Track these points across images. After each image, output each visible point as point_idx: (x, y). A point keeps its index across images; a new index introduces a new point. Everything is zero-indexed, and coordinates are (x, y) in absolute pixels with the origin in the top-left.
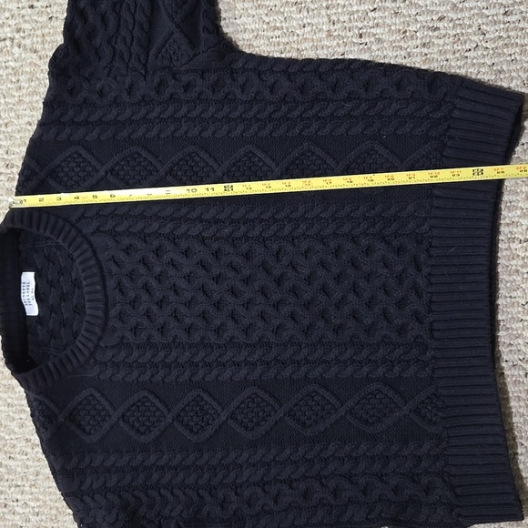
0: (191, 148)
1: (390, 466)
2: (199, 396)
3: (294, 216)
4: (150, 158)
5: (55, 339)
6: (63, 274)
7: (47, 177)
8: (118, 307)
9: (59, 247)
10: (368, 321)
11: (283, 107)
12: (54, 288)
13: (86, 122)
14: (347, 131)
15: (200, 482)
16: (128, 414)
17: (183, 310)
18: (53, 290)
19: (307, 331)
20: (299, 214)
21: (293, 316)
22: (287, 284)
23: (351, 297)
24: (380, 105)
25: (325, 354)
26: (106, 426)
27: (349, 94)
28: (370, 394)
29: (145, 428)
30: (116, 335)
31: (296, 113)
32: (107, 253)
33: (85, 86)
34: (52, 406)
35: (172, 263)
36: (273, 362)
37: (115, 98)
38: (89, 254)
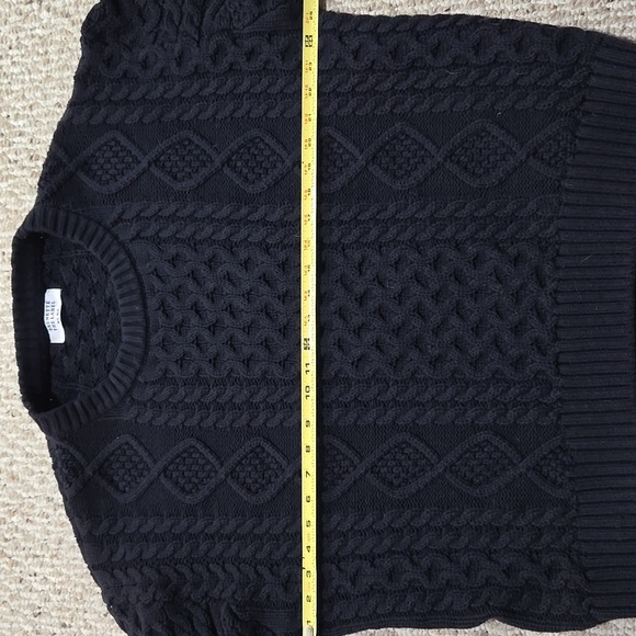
0: (255, 132)
1: (501, 540)
2: (259, 446)
3: (381, 216)
4: (203, 145)
5: (84, 372)
6: (95, 292)
7: (77, 169)
8: (161, 333)
9: (91, 258)
10: (475, 351)
11: (371, 78)
12: (85, 309)
13: (126, 101)
14: (452, 106)
15: (258, 556)
16: (171, 467)
17: (241, 337)
18: (83, 311)
19: (396, 364)
20: (388, 214)
21: (378, 346)
22: (371, 305)
23: (454, 320)
24: (494, 73)
25: (418, 394)
26: (144, 482)
27: (454, 59)
28: (476, 445)
29: (191, 486)
30: (158, 368)
31: (387, 85)
32: (148, 265)
33: (126, 55)
34: (78, 456)
35: (228, 277)
36: (353, 404)
37: (162, 70)
38: (127, 266)
